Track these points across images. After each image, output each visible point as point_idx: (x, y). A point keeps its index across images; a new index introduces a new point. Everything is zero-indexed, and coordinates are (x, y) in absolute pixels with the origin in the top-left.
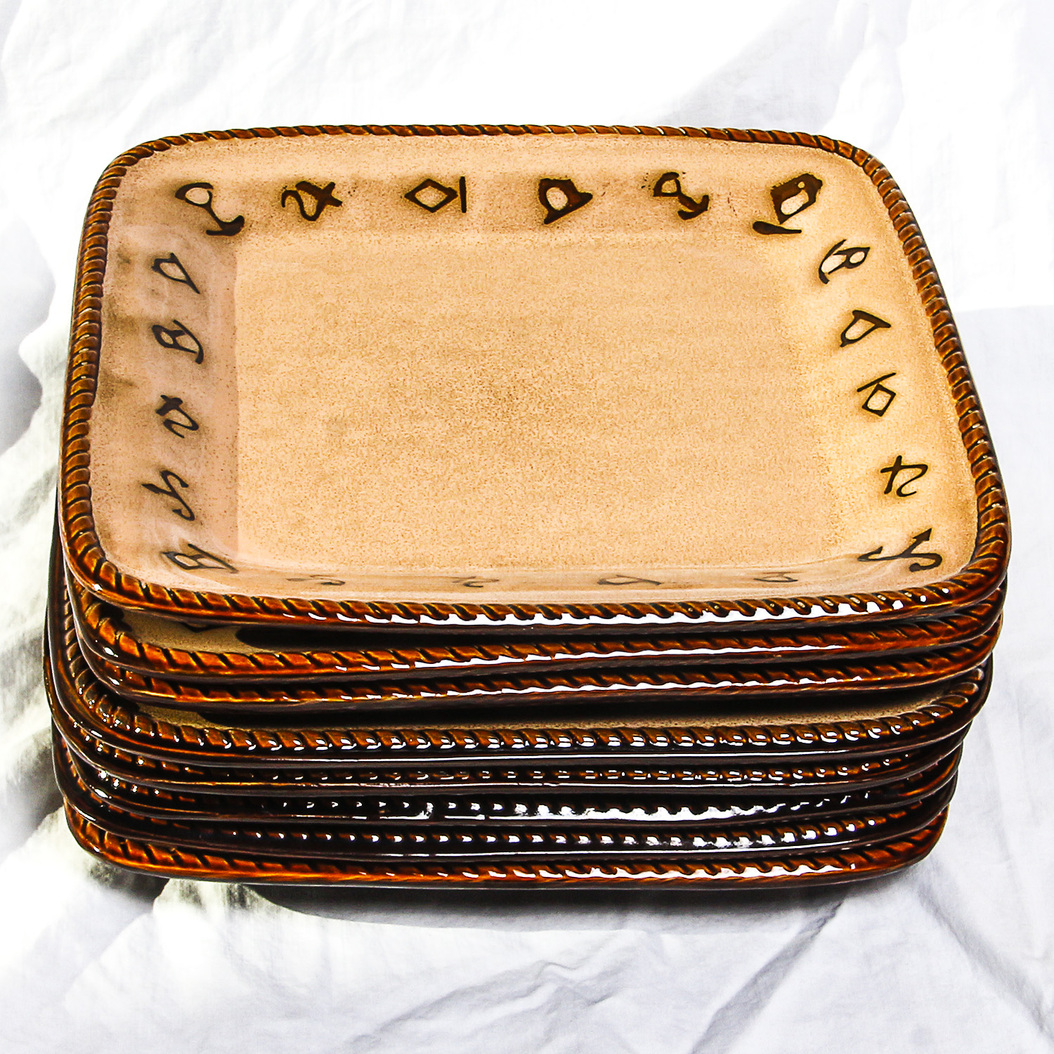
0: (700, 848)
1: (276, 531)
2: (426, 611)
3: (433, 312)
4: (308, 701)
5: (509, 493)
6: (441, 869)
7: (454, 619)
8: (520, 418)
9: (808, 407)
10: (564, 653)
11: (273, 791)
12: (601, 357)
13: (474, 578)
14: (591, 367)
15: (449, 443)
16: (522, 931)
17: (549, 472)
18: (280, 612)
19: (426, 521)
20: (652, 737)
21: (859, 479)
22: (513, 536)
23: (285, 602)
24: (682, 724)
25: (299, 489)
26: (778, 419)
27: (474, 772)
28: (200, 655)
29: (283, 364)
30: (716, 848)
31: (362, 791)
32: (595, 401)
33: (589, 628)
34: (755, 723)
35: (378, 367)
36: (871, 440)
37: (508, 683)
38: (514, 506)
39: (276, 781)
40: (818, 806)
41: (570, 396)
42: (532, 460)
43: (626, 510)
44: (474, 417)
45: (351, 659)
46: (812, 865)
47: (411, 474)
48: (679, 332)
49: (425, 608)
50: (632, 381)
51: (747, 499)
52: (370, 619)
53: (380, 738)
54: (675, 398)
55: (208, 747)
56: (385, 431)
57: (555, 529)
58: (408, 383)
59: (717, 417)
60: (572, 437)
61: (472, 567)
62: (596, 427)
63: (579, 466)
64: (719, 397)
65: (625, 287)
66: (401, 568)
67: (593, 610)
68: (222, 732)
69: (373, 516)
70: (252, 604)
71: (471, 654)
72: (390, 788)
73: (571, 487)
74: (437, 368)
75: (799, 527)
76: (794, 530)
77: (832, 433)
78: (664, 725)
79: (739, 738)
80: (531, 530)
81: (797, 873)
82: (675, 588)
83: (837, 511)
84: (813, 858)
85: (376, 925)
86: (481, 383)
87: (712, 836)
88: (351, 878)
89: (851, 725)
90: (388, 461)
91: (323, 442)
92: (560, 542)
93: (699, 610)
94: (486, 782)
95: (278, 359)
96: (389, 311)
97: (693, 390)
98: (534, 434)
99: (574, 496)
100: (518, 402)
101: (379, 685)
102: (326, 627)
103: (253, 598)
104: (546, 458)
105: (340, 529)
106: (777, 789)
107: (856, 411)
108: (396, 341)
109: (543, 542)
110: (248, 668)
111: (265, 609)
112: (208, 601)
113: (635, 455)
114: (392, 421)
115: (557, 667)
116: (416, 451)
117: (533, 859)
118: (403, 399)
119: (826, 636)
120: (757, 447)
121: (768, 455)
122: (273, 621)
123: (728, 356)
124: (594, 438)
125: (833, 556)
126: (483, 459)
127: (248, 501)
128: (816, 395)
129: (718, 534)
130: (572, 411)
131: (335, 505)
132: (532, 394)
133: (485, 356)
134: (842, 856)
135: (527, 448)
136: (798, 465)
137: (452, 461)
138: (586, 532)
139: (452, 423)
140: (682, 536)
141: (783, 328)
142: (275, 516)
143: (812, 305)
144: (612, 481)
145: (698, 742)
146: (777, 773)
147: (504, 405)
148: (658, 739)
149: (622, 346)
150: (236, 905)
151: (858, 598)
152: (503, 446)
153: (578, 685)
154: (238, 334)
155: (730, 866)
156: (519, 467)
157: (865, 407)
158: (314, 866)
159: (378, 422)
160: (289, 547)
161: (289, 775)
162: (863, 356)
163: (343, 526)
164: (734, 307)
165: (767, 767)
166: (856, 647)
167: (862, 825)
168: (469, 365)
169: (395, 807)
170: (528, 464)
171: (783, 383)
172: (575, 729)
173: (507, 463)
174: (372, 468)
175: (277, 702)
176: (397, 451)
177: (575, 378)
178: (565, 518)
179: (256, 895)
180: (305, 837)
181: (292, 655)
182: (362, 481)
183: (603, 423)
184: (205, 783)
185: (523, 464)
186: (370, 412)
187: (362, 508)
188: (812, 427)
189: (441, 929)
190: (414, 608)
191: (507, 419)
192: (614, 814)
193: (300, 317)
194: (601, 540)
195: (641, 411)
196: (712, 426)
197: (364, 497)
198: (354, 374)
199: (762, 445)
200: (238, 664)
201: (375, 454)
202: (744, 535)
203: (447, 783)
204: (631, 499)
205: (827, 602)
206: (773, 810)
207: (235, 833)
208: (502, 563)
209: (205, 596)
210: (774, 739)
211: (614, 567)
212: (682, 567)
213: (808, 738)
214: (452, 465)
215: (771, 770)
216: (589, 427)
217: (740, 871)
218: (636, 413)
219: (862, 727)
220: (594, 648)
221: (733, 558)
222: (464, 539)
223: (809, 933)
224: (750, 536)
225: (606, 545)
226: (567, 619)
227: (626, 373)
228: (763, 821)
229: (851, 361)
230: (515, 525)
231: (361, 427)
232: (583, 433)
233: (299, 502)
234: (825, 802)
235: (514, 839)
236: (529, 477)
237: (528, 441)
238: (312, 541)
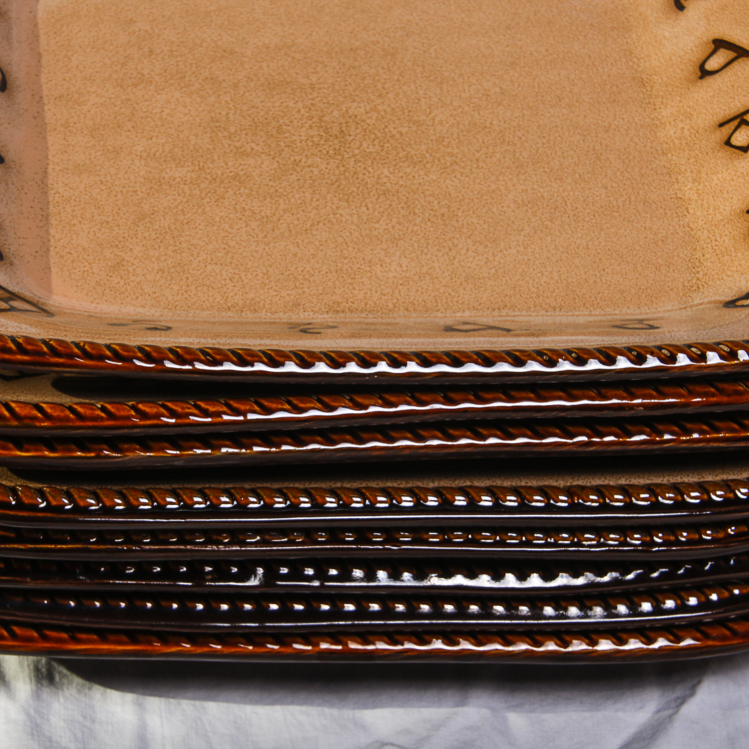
0: (551, 618)
1: (93, 273)
2: (261, 357)
3: (256, 41)
4: (131, 455)
5: (344, 235)
6: (270, 640)
7: (291, 367)
8: (354, 156)
9: (665, 145)
10: (409, 404)
11: (91, 555)
12: (438, 91)
13: (309, 324)
14: (428, 102)
15: (277, 182)
16: (354, 709)
17: (386, 213)
18: (102, 357)
19: (256, 265)
20: (501, 496)
21: (722, 220)
22: (349, 281)
23: (108, 347)
24: (534, 483)
25: (116, 229)
26: (631, 157)
27: (309, 533)
28: (13, 405)
29: (94, 95)
30: (568, 618)
31: (188, 554)
32: (434, 138)
33: (436, 377)
34: (612, 482)
35: (199, 100)
36: (735, 178)
37: (348, 437)
38: (350, 249)
39: (93, 543)
40: (679, 572)
41: (407, 133)
42: (368, 201)
43: (470, 253)
44: (304, 154)
45: (180, 410)
46: (671, 638)
47: (238, 214)
48: (522, 65)
49: (261, 354)
50: (472, 117)
51: (600, 243)
52: (199, 366)
53: (208, 496)
54: (520, 134)
55: (20, 506)
56: (208, 168)
57: (395, 274)
58: (231, 117)
59: (565, 155)
60: (410, 177)
61: (306, 313)
62: (435, 166)
63: (419, 207)
64: (567, 134)
65: (463, 15)
66: (229, 314)
67: (442, 358)
68: (35, 489)
69: (198, 259)
70: (72, 349)
71: (308, 405)
72: (219, 551)
73: (410, 230)
74: (262, 102)
75: (657, 272)
76: (653, 276)
77: (692, 172)
78: (514, 484)
79: (595, 498)
80: (369, 275)
81: (656, 646)
82: (529, 335)
83: (699, 255)
84: (672, 630)
85: (198, 703)
86: (311, 118)
87: (563, 604)
88: (174, 649)
89: (717, 485)
90: (213, 200)
91: (142, 180)
92: (401, 287)
93: (555, 357)
94: (322, 545)
95: (88, 89)
96: (209, 40)
97: (539, 127)
98: (369, 172)
99: (414, 239)
100: (351, 138)
101: (209, 437)
102: (153, 374)
103: (73, 342)
104: (382, 198)
105: (163, 272)
106: (636, 554)
107: (718, 148)
108: (217, 72)
109: (382, 287)
110: (67, 419)
111: (86, 355)
112: (23, 346)
113: (479, 196)
114: (216, 158)
115: (402, 419)
116: (242, 189)
117: (371, 629)
118: (226, 134)
119: (691, 387)
120: (610, 188)
121: (621, 196)
122: (96, 367)
123: (576, 90)
124: (435, 178)
125: (695, 302)
126: (315, 199)
127: (62, 241)
128: (672, 131)
129: (570, 280)
130: (408, 149)
131: (157, 246)
132: (365, 131)
133: (313, 89)
134: (703, 628)
135: (361, 188)
136: (654, 206)
137: (281, 201)
138: (428, 277)
139: (280, 161)
140: (531, 281)
141: (635, 60)
142: (91, 257)
143: (667, 34)
144: (454, 223)
145: (552, 502)
146: (636, 536)
147: (336, 141)
148: (508, 498)
149: (461, 80)
150: (45, 682)
151: (727, 346)
152: (336, 185)
153: (424, 439)
154: (44, 61)
155: (583, 638)
156: (353, 207)
157: (728, 143)
158: (133, 637)
159: (200, 159)
160: (108, 290)
161: (108, 537)
162: (725, 89)
163: (166, 269)
164: (581, 38)
165: (624, 529)
166: (725, 399)
167: (726, 594)
168: (297, 99)
169: (222, 573)
170: (363, 204)
171: (636, 120)
172: (418, 488)
173: (341, 203)
174: (196, 208)
175: (98, 457)
176: (222, 190)
177: (411, 114)
178: (405, 262)
179: (65, 671)
180: (123, 605)
181: (115, 405)
182: (185, 221)
183: (443, 161)
184: (16, 546)
185: (358, 205)
186: (192, 148)
187: (185, 250)
188: (669, 166)
189: (268, 707)
190: (249, 355)
191: (340, 157)
192: (459, 580)
193: (112, 44)
194: (444, 286)
195: (484, 149)
196: (561, 165)
197: (188, 238)
198: (173, 107)
199: (615, 185)
200: (55, 414)
201: (198, 192)
202: (598, 280)
203: (280, 546)
204: (475, 242)
205: (693, 349)
206: (631, 576)
207: (46, 602)
208: (338, 309)
209: (20, 341)
210: (633, 499)
211: (458, 315)
212: (532, 314)
213: (669, 499)
214: (282, 206)
215: (629, 533)
216: (428, 166)
217: (594, 643)
218: (478, 151)
219: (729, 486)
220: (441, 399)
221: (587, 305)
222: (297, 284)
223: (666, 713)
224: (604, 281)
225: (450, 291)
226: (413, 367)
227: (466, 108)
228: (618, 589)
229: (712, 94)
230: (352, 269)
231: (182, 163)
232: (422, 173)
233: (117, 243)
234: (686, 568)
235: (350, 607)
236: (365, 218)
237: (363, 180)
238: (132, 284)
